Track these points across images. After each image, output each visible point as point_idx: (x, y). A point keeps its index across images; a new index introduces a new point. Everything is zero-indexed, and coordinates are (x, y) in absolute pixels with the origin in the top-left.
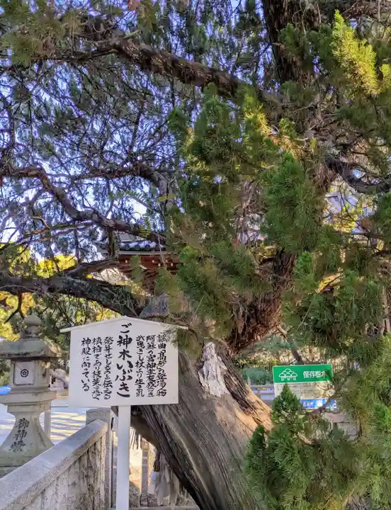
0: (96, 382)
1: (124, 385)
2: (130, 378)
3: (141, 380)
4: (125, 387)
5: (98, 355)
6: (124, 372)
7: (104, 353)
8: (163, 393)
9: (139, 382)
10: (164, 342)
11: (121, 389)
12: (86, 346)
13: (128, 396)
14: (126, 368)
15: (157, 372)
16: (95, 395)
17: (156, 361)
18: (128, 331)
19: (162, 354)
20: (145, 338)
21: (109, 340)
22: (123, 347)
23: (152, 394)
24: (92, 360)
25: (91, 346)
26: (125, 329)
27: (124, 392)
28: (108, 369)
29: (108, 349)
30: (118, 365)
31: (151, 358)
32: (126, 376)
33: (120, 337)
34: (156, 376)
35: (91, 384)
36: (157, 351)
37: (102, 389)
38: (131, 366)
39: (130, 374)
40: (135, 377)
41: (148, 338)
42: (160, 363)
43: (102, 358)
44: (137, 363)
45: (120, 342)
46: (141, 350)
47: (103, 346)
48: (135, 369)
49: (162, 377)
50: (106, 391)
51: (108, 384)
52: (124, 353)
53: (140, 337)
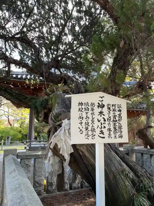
0: (87, 129)
1: (101, 131)
2: (105, 127)
3: (110, 129)
4: (102, 132)
5: (87, 113)
6: (102, 124)
7: (90, 112)
8: (121, 137)
9: (109, 130)
10: (121, 109)
11: (100, 134)
12: (80, 107)
13: (104, 138)
14: (102, 121)
15: (117, 124)
16: (86, 137)
17: (117, 119)
18: (103, 101)
19: (120, 115)
20: (111, 106)
21: (93, 104)
22: (100, 109)
23: (115, 137)
24: (84, 115)
25: (83, 107)
26: (101, 99)
27: (101, 135)
28: (93, 121)
29: (93, 110)
30: (98, 119)
31: (115, 117)
32: (103, 126)
33: (99, 103)
34: (117, 127)
35: (84, 130)
36: (117, 113)
37: (90, 133)
38: (105, 120)
39: (105, 125)
40: (107, 127)
41: (113, 105)
42: (119, 120)
43: (89, 115)
44: (108, 119)
45: (98, 106)
46: (109, 112)
47: (90, 108)
48: (107, 122)
49: (120, 127)
50: (92, 134)
51: (93, 130)
52: (101, 113)
53: (109, 105)
